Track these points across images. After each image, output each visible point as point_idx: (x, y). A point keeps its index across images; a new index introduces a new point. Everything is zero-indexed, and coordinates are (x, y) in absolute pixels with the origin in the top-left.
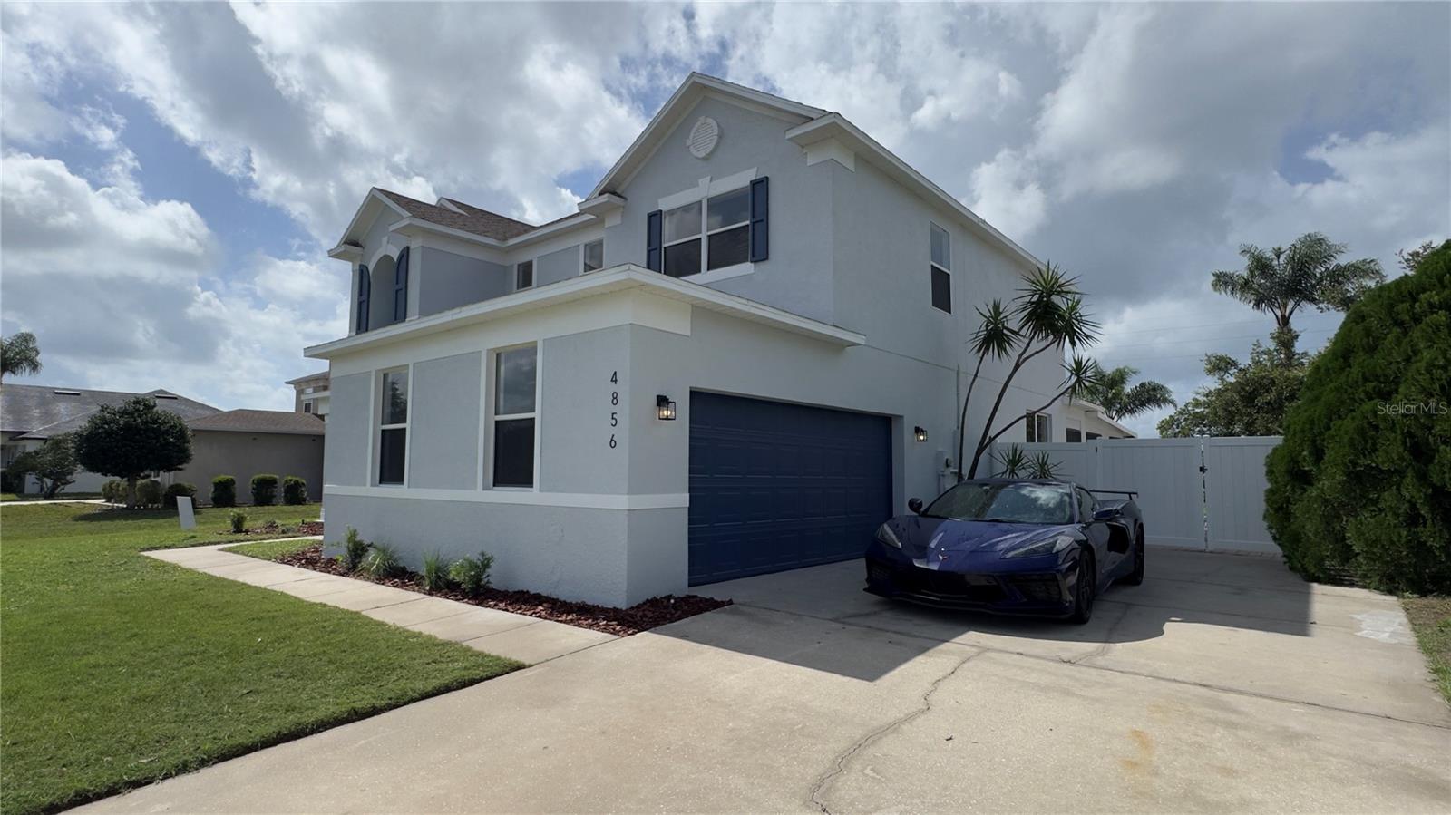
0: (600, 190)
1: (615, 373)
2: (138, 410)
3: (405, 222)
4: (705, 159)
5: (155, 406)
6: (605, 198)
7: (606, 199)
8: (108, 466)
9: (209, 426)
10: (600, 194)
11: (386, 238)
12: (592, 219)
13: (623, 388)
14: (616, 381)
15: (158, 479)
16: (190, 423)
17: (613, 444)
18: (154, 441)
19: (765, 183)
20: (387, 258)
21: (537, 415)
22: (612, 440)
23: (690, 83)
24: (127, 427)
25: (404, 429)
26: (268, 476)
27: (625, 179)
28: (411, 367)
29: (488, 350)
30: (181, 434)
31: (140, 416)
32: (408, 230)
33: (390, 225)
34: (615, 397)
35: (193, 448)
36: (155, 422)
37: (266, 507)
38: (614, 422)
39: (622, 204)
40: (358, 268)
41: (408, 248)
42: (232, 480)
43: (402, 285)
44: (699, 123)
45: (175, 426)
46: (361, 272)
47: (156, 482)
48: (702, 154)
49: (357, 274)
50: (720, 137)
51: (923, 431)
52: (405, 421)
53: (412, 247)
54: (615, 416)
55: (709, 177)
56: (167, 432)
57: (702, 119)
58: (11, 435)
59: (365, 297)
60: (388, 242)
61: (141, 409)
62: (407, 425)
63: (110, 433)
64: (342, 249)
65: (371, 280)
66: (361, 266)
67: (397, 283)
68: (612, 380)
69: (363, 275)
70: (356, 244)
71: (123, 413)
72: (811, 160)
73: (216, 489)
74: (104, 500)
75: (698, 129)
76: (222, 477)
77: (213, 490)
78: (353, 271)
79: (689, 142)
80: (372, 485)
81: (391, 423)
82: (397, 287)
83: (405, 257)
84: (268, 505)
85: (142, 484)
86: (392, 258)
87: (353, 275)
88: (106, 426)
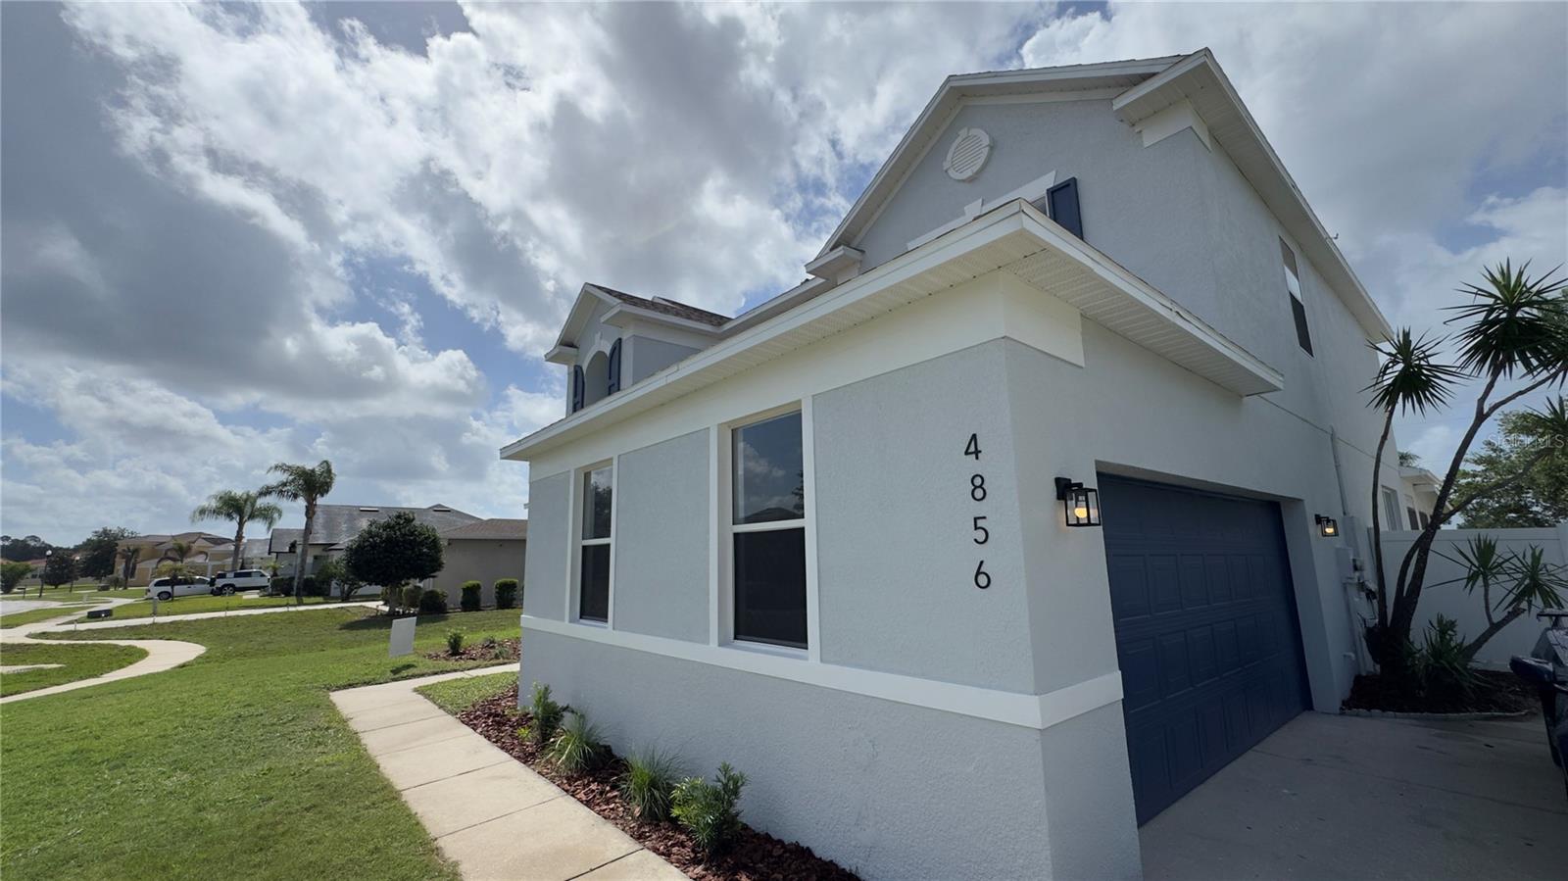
0: (832, 244)
1: (974, 436)
2: (399, 524)
3: (615, 311)
4: (971, 180)
5: (413, 519)
6: (840, 251)
7: (841, 253)
8: (371, 577)
9: (462, 536)
10: (831, 250)
11: (599, 334)
12: (822, 284)
13: (994, 464)
14: (977, 452)
15: (421, 585)
16: (443, 533)
17: (983, 580)
18: (410, 552)
19: (1072, 186)
20: (600, 354)
21: (808, 523)
22: (978, 573)
23: (947, 88)
24: (389, 540)
25: (608, 545)
26: (509, 580)
27: (861, 229)
28: (615, 462)
29: (720, 425)
30: (434, 544)
31: (399, 529)
32: (619, 320)
33: (600, 316)
34: (979, 487)
35: (445, 558)
36: (412, 534)
37: (507, 611)
38: (981, 536)
39: (860, 258)
40: (572, 369)
41: (620, 339)
42: (478, 585)
43: (614, 380)
44: (959, 139)
45: (429, 537)
46: (576, 372)
47: (419, 587)
48: (968, 174)
49: (573, 375)
50: (992, 148)
51: (1328, 521)
52: (609, 536)
53: (624, 338)
54: (980, 523)
55: (980, 200)
56: (422, 544)
57: (963, 133)
58: (323, 547)
59: (579, 398)
60: (601, 338)
61: (402, 522)
62: (611, 540)
63: (374, 546)
64: (557, 350)
65: (585, 380)
66: (575, 366)
67: (610, 378)
68: (967, 453)
69: (577, 375)
70: (571, 345)
71: (387, 526)
72: (1149, 139)
73: (464, 595)
74: (382, 603)
75: (959, 145)
76: (471, 582)
77: (461, 594)
78: (569, 374)
79: (946, 165)
80: (570, 622)
81: (595, 538)
82: (611, 382)
83: (617, 351)
84: (508, 608)
85: (407, 590)
86: (604, 353)
87: (569, 378)
88: (371, 540)
